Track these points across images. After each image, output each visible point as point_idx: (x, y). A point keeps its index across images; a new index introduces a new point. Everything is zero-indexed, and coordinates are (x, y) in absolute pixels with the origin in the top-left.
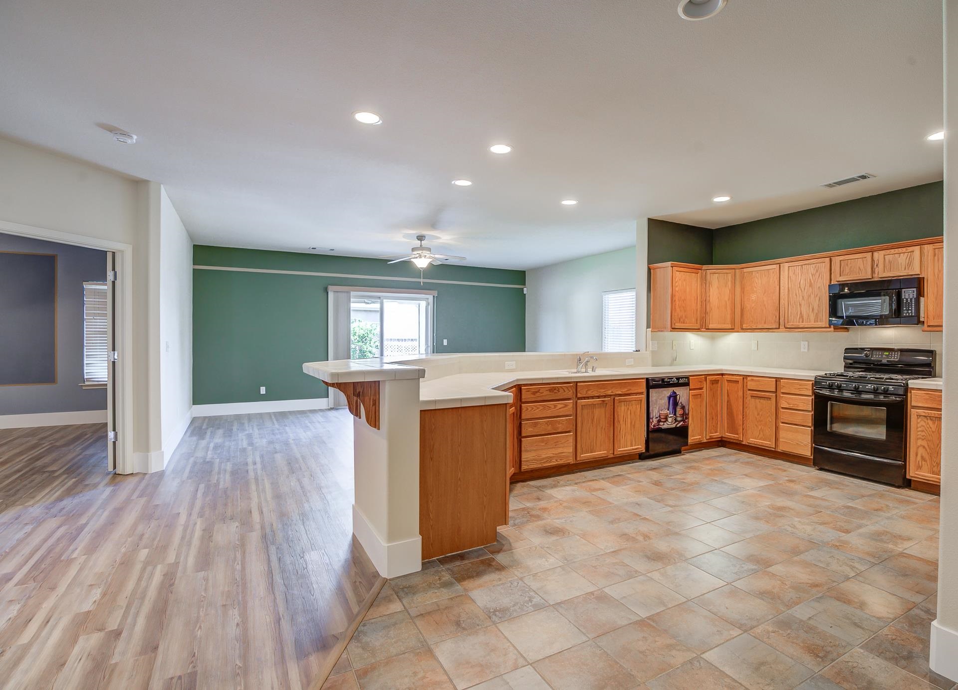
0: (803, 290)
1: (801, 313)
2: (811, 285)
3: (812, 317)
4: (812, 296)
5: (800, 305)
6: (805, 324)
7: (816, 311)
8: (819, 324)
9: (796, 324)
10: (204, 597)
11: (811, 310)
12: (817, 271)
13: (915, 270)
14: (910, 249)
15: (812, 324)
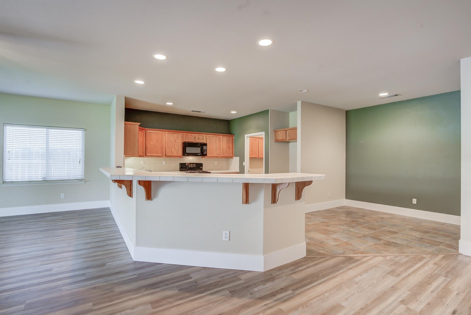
0: (172, 142)
1: (172, 151)
2: (175, 141)
3: (176, 153)
4: (176, 145)
5: (171, 148)
6: (173, 155)
7: (177, 150)
8: (178, 155)
9: (170, 155)
10: (357, 292)
11: (175, 150)
12: (177, 137)
13: (204, 141)
14: (203, 135)
15: (176, 155)
